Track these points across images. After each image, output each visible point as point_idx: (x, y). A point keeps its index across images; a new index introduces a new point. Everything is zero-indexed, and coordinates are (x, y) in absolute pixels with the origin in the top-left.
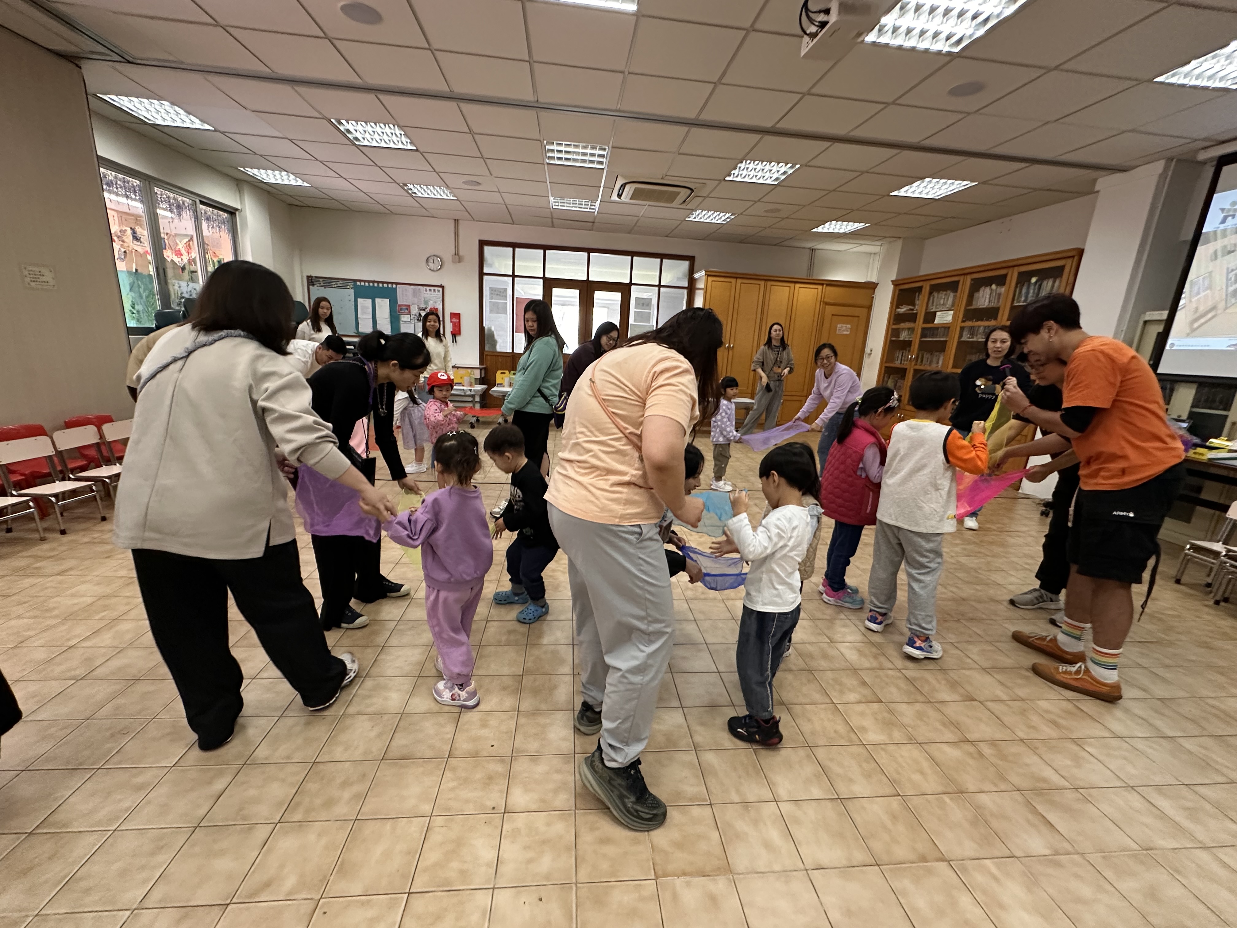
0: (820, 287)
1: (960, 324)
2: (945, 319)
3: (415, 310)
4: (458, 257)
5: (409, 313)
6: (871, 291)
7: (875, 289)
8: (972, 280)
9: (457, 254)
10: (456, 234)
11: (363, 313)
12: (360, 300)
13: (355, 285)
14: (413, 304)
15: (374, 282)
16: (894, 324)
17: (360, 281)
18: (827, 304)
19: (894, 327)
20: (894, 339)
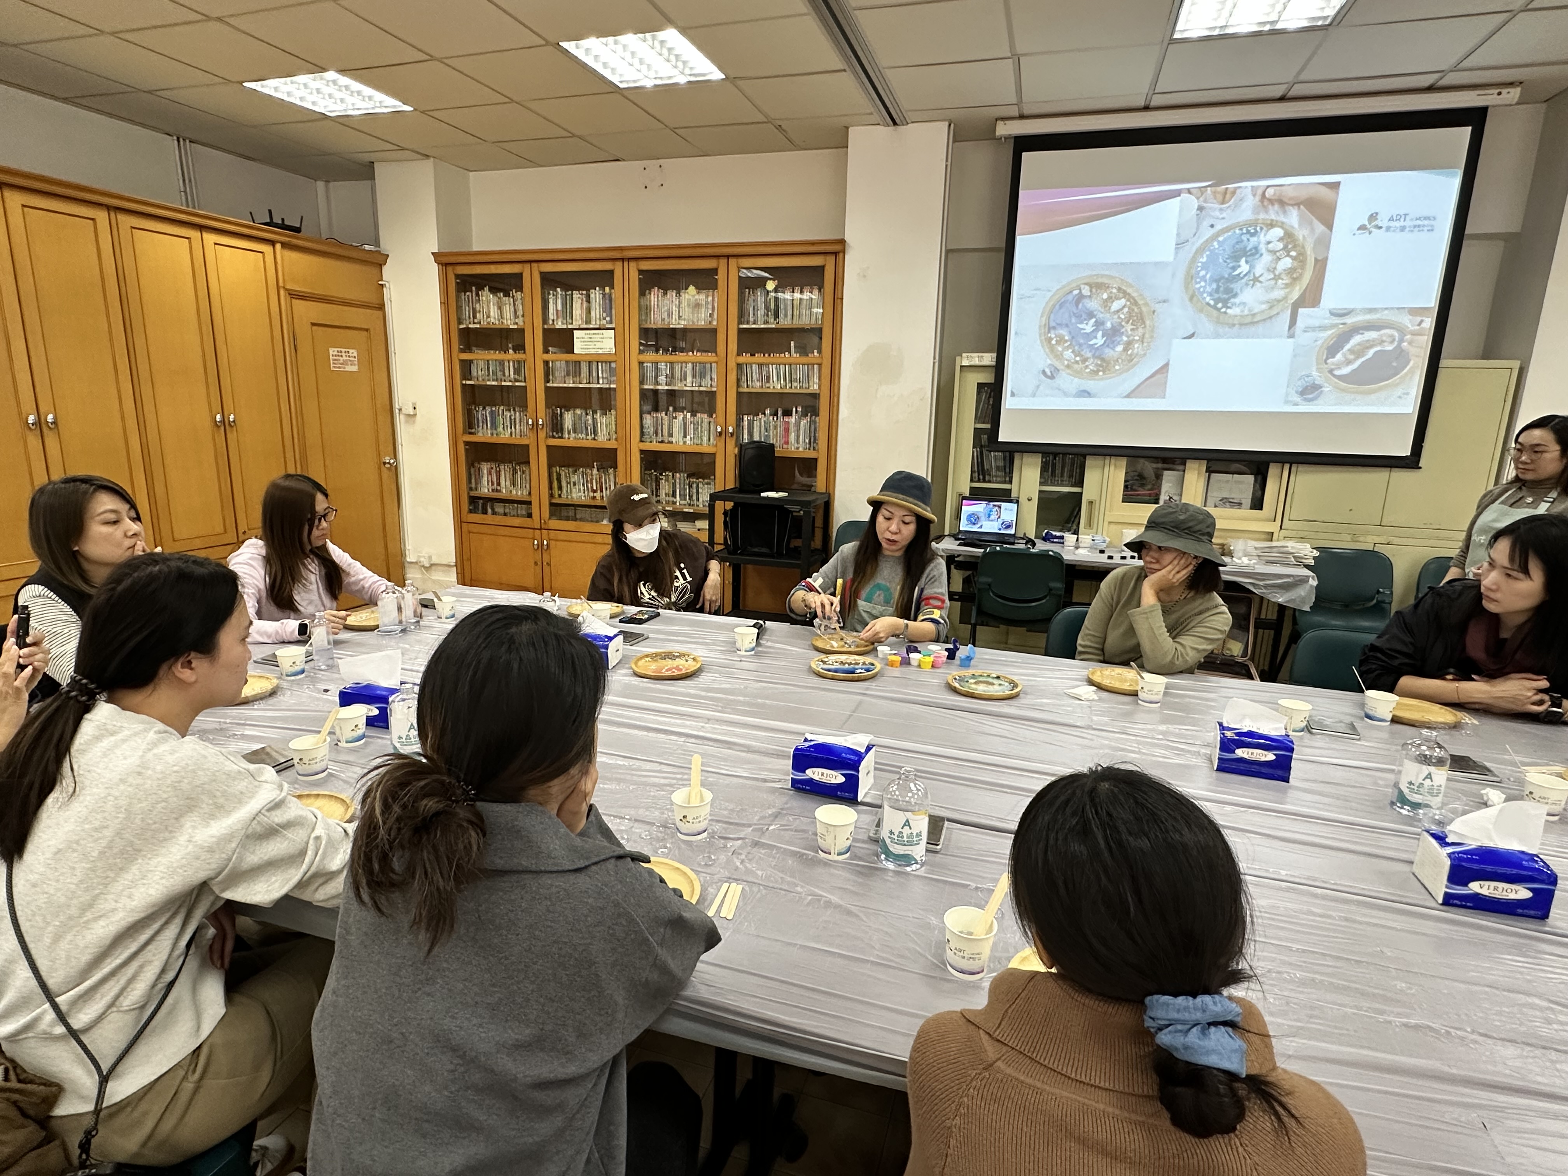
0: (267, 249)
1: (635, 357)
2: (599, 345)
6: (373, 271)
7: (380, 266)
8: (641, 272)
16: (462, 351)
18: (293, 295)
19: (465, 356)
20: (468, 382)
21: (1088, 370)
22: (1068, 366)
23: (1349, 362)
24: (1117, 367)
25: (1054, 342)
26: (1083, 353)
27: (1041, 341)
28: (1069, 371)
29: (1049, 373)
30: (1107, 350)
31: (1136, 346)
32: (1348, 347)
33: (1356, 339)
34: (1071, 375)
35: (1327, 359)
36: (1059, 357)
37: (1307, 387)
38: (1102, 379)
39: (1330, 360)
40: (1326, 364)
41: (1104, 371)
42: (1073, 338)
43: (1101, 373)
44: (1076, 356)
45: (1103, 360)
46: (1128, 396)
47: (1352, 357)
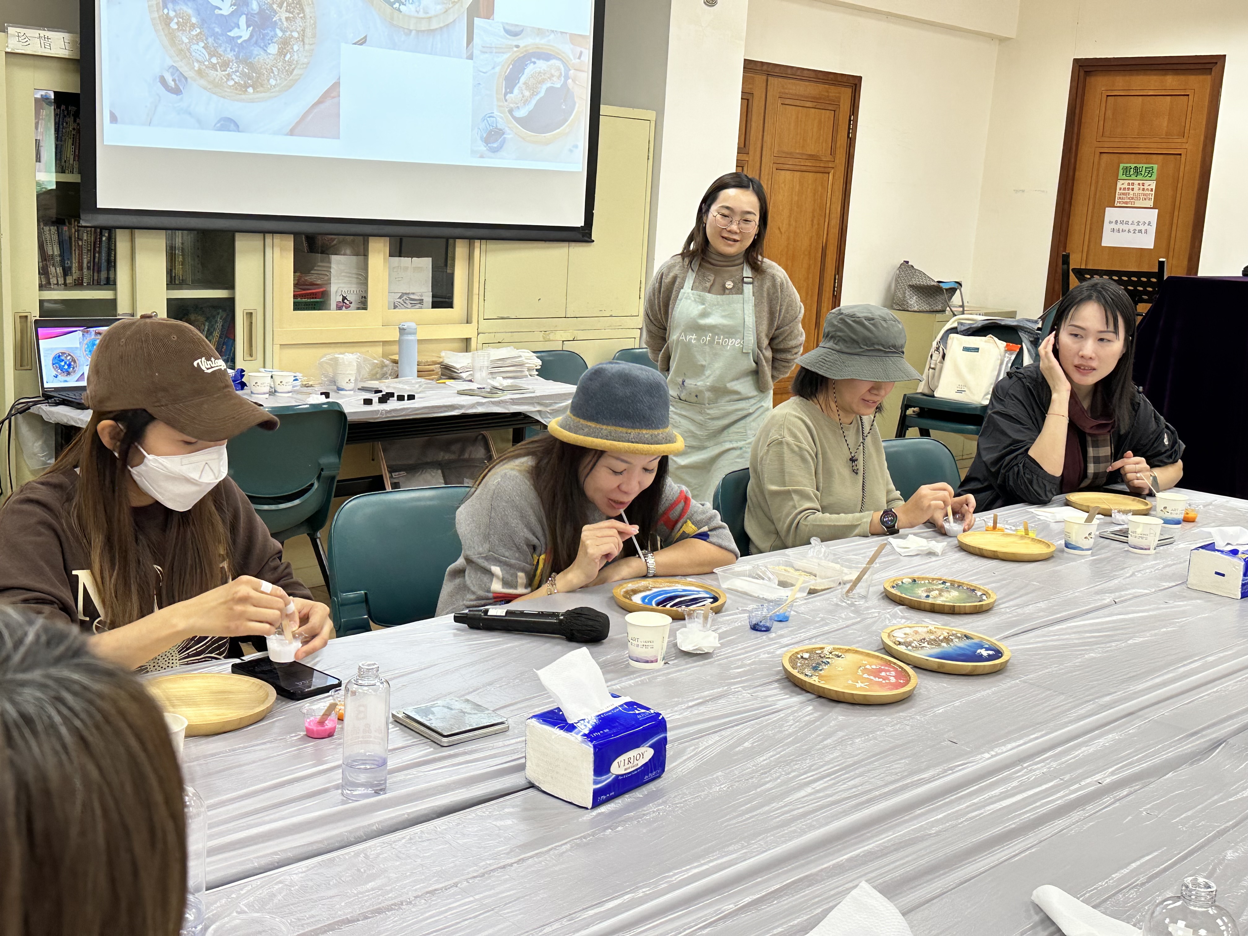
21: (231, 83)
22: (200, 72)
23: (526, 102)
24: (273, 82)
25: (174, 26)
26: (220, 50)
27: (153, 19)
28: (203, 82)
29: (172, 84)
30: (256, 51)
31: (296, 48)
32: (523, 79)
33: (530, 70)
34: (205, 89)
35: (505, 95)
36: (184, 53)
37: (491, 131)
38: (252, 101)
39: (509, 96)
40: (506, 101)
41: (254, 89)
42: (204, 21)
43: (250, 90)
44: (211, 55)
45: (251, 66)
46: (292, 133)
47: (527, 93)
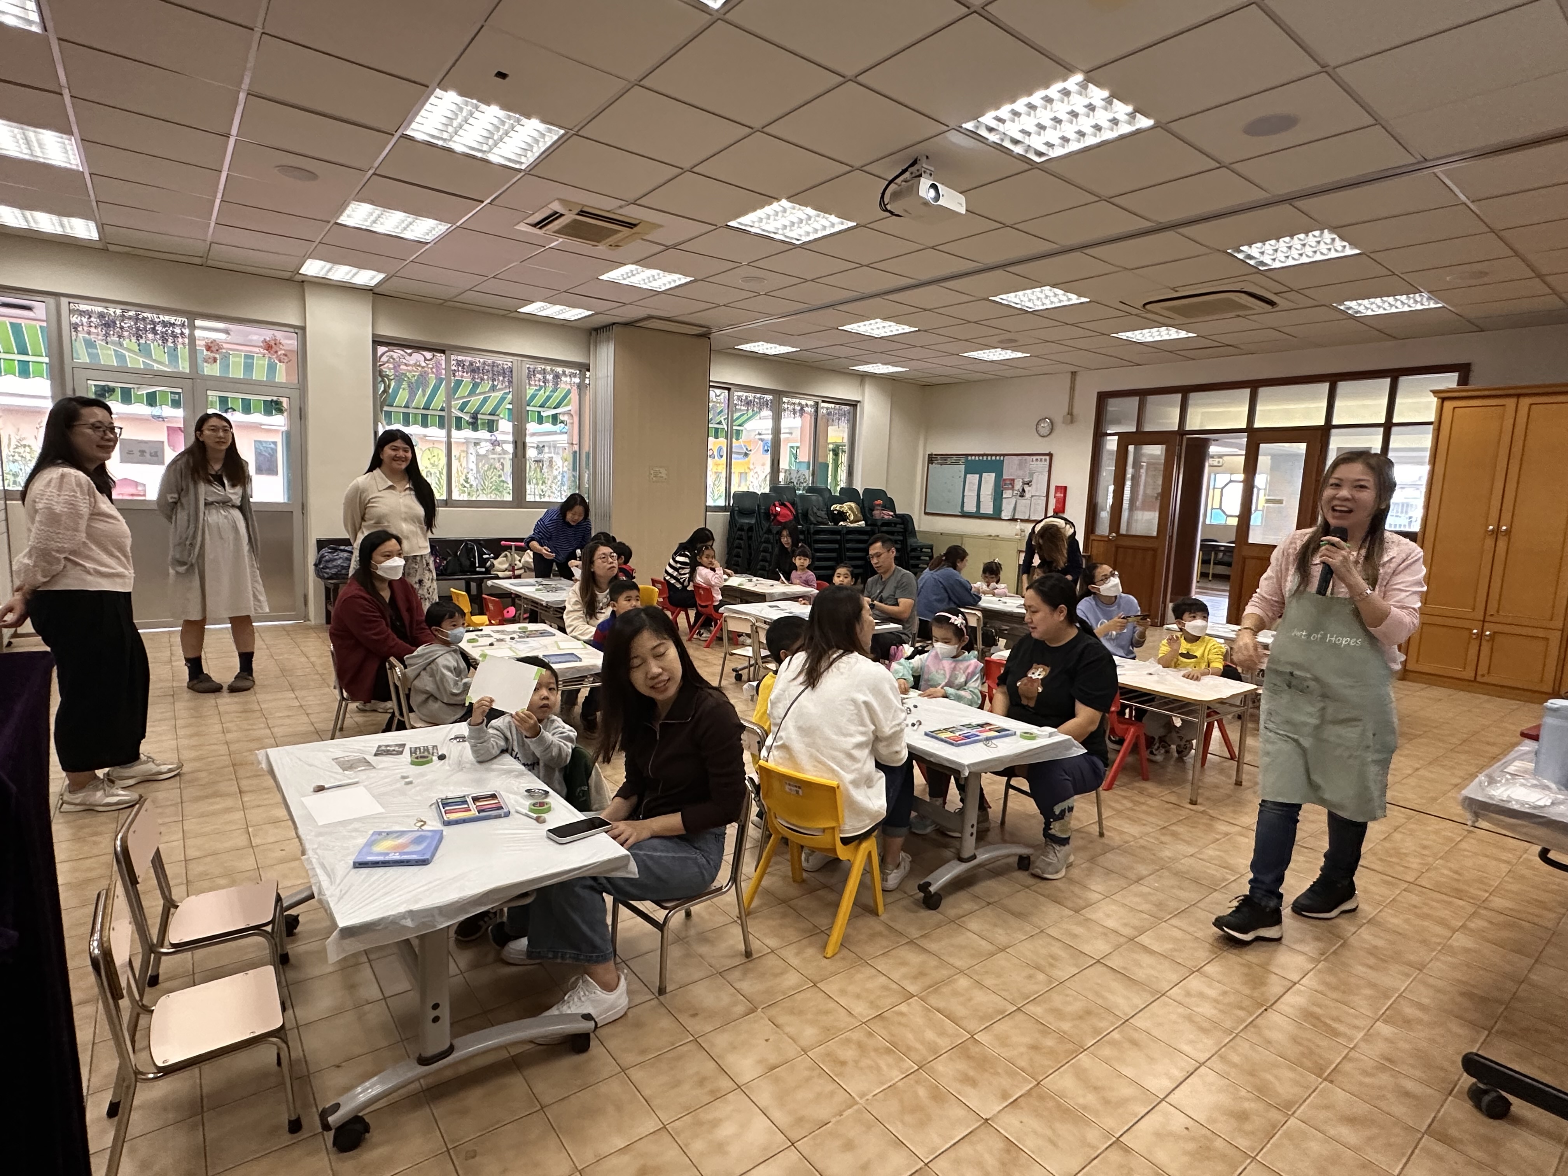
3: (1018, 485)
4: (1071, 417)
5: (1013, 489)
9: (1070, 413)
10: (1072, 389)
11: (970, 490)
12: (968, 476)
13: (967, 460)
14: (1018, 477)
15: (983, 455)
17: (972, 455)
